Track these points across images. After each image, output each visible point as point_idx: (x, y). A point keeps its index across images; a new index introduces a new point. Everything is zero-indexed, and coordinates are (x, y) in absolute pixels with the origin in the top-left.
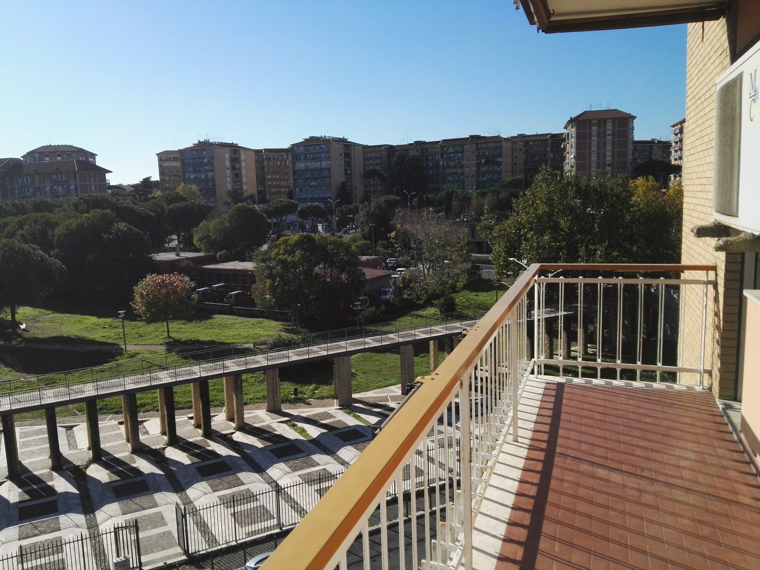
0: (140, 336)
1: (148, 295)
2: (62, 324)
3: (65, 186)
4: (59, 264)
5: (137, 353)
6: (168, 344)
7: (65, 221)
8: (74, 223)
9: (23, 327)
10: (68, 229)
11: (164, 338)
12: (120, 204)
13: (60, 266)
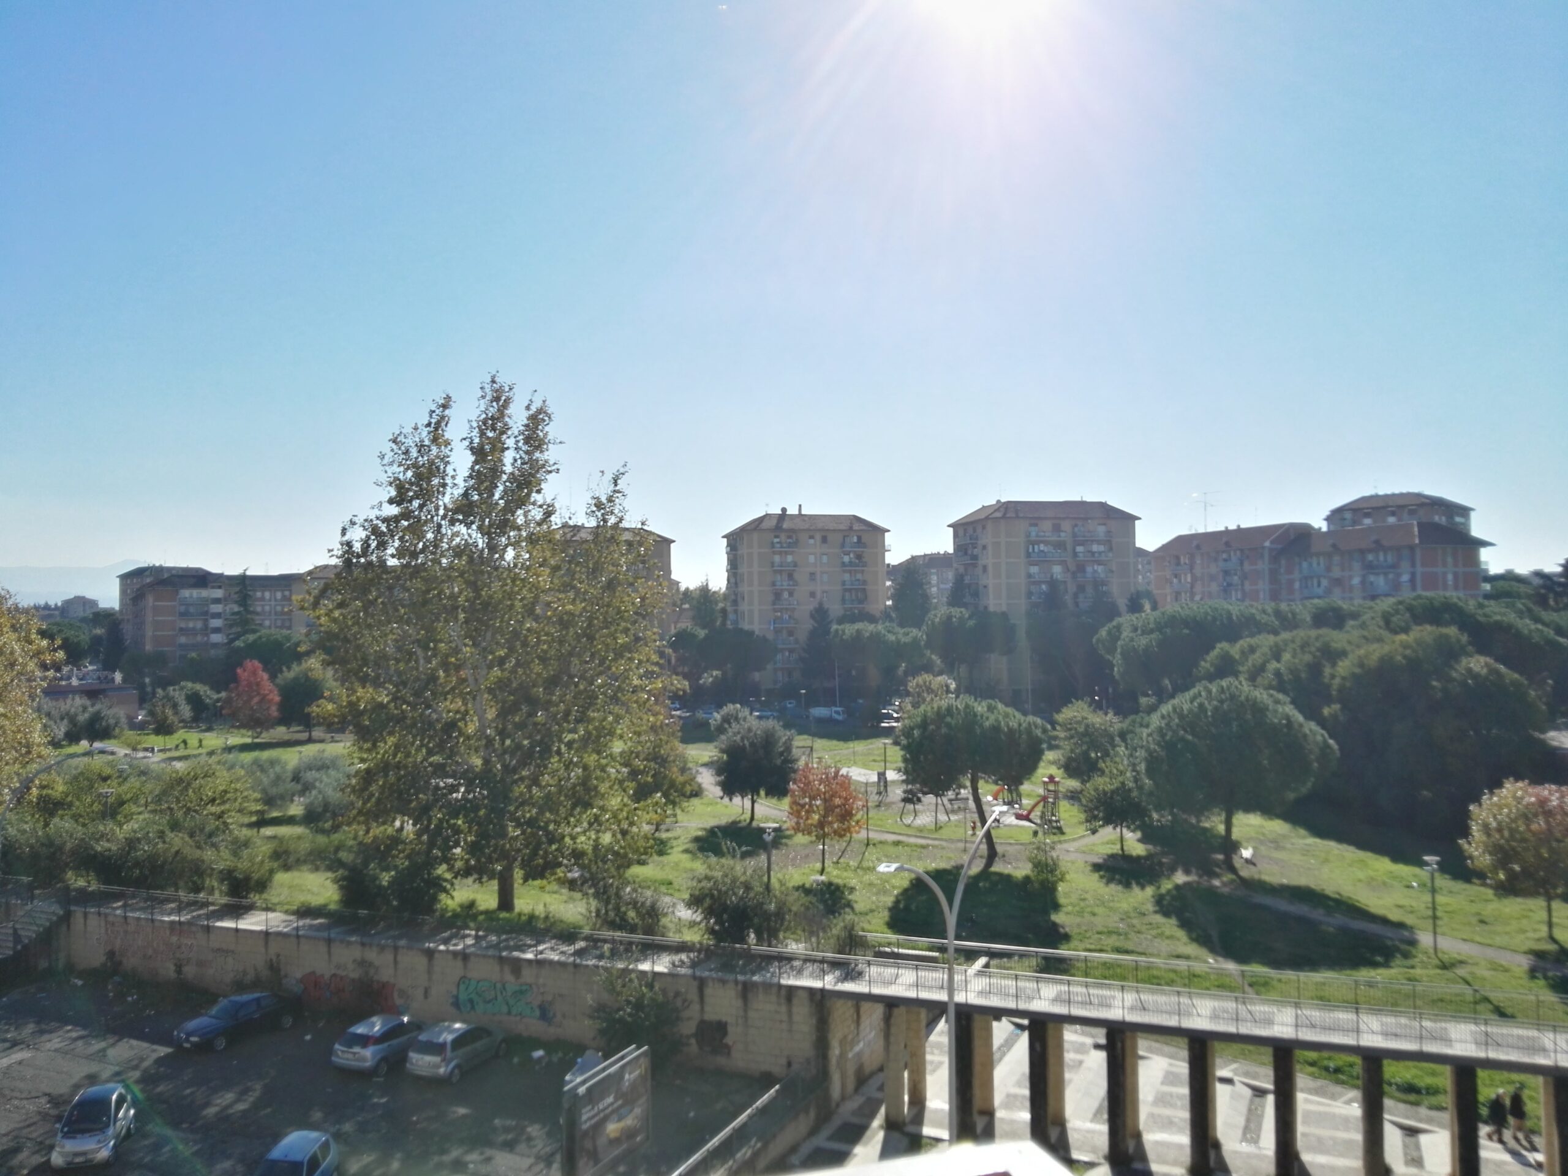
0: (1482, 922)
1: (1499, 830)
2: (1326, 861)
3: (1391, 576)
4: (1323, 736)
5: (1461, 962)
6: (1539, 955)
7: (1358, 647)
8: (1375, 652)
9: (1247, 853)
10: (1361, 665)
11: (1539, 940)
12: (1485, 615)
13: (1325, 741)
